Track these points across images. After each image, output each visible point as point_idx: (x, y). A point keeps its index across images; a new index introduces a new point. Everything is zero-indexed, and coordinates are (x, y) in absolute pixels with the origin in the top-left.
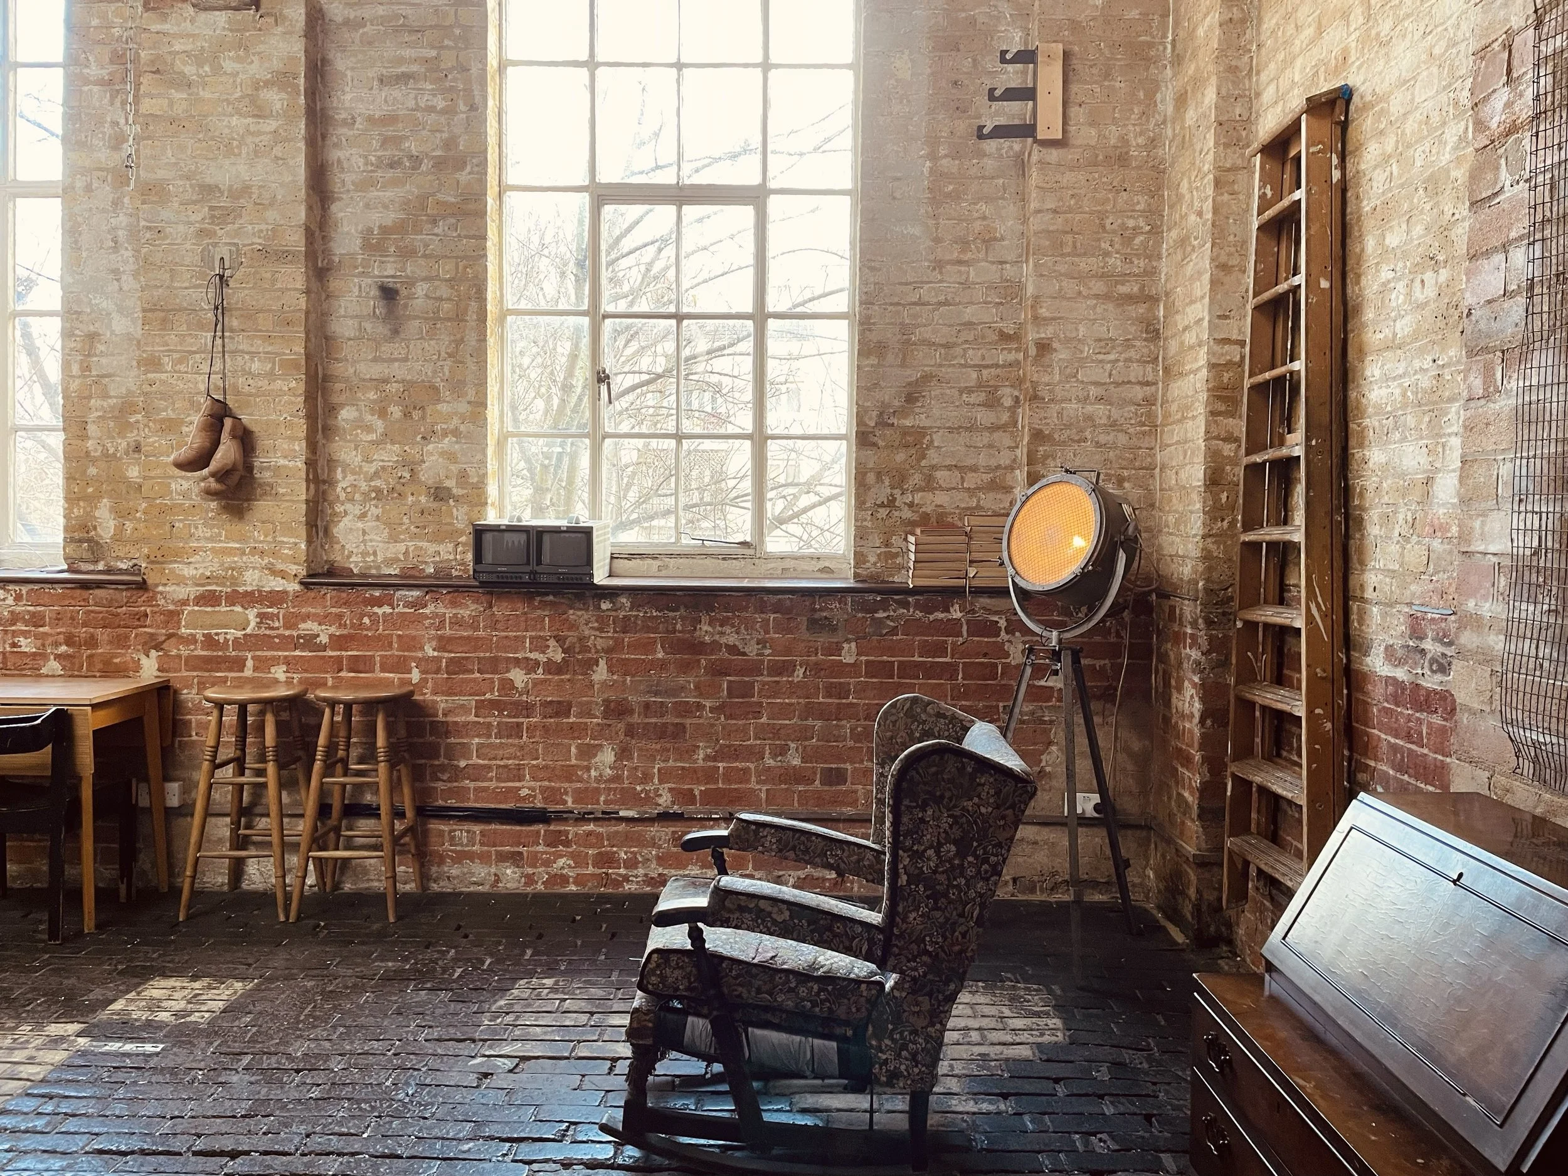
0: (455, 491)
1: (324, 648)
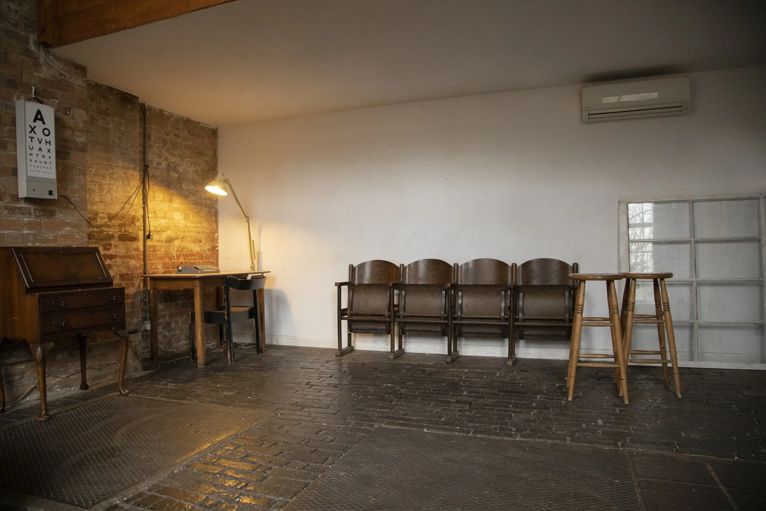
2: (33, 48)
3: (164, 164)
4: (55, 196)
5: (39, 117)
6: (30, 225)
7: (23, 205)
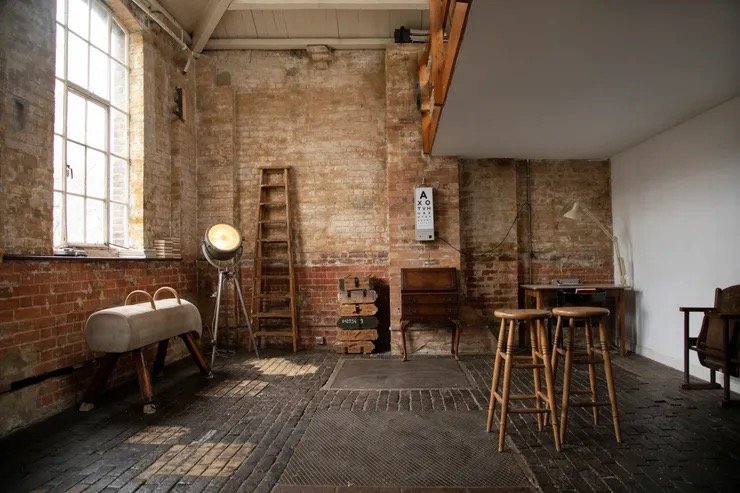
0: (43, 213)
1: (11, 295)
2: (423, 156)
3: (548, 201)
4: (433, 238)
5: (423, 195)
6: (423, 256)
7: (419, 245)
